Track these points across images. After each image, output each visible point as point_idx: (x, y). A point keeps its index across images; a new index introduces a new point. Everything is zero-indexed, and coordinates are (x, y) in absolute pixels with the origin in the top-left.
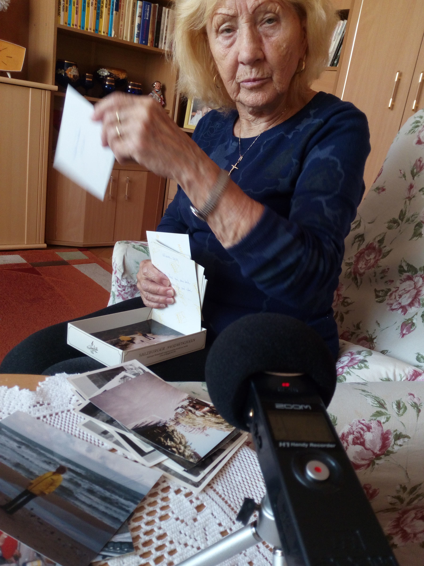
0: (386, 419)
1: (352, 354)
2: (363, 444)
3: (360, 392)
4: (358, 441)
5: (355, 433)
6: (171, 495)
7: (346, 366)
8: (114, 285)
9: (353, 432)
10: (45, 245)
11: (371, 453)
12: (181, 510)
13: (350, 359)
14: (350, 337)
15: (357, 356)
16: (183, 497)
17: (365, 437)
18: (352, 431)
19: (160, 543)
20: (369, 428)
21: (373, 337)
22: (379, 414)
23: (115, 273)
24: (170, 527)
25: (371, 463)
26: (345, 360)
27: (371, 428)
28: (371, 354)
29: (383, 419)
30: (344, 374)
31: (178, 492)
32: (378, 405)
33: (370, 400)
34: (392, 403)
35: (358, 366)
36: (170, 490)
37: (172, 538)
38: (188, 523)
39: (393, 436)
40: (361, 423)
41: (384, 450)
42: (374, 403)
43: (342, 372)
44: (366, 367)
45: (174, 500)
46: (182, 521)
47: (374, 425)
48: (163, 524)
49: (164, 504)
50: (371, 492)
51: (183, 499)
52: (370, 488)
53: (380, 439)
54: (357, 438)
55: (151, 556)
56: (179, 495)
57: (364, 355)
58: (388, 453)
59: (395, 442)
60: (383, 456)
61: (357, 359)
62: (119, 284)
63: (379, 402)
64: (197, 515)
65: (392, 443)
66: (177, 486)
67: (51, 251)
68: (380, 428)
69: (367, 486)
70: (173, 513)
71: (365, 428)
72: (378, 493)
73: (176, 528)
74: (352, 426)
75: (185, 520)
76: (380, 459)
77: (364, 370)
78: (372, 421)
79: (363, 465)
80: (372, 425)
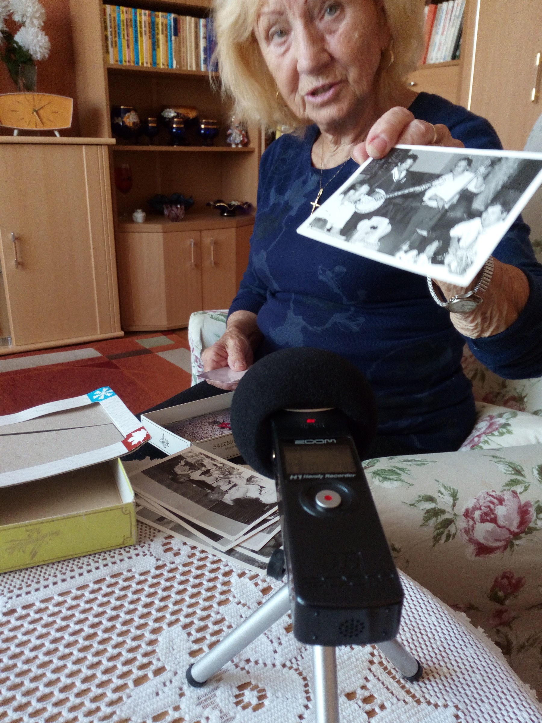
0: (523, 488)
1: (491, 417)
2: (494, 521)
3: (491, 458)
4: (488, 518)
5: (483, 508)
6: (234, 579)
7: (484, 433)
8: (194, 367)
9: (480, 507)
10: (122, 333)
11: (506, 532)
12: (244, 594)
13: (489, 424)
14: (494, 399)
15: (498, 419)
16: (248, 580)
17: (496, 512)
18: (478, 506)
19: (216, 628)
20: (501, 501)
21: (523, 396)
22: (514, 482)
23: (193, 351)
24: (230, 611)
25: (509, 544)
26: (482, 425)
27: (504, 501)
28: (515, 415)
29: (519, 489)
30: (480, 445)
31: (242, 575)
32: (513, 472)
33: (502, 468)
34: (533, 468)
35: (499, 432)
36: (233, 573)
37: (230, 622)
38: (251, 607)
39: (534, 508)
40: (490, 495)
41: (523, 527)
42: (507, 471)
43: (479, 442)
44: (509, 432)
45: (237, 584)
46: (244, 605)
47: (507, 496)
48: (222, 609)
49: (225, 588)
50: (514, 581)
51: (247, 582)
52: (512, 577)
53: (518, 513)
54: (486, 514)
55: (205, 641)
56: (242, 579)
57: (507, 417)
58: (530, 531)
59: (538, 516)
60: (523, 535)
61: (498, 423)
62: (198, 364)
63: (514, 469)
64: (263, 598)
65: (534, 517)
66: (242, 569)
67: (130, 339)
68: (516, 500)
69: (508, 575)
70: (234, 597)
71: (495, 501)
72: (524, 583)
73: (237, 612)
74: (478, 500)
75: (248, 603)
76: (521, 538)
77: (507, 436)
78: (505, 492)
79: (498, 548)
80: (505, 497)
